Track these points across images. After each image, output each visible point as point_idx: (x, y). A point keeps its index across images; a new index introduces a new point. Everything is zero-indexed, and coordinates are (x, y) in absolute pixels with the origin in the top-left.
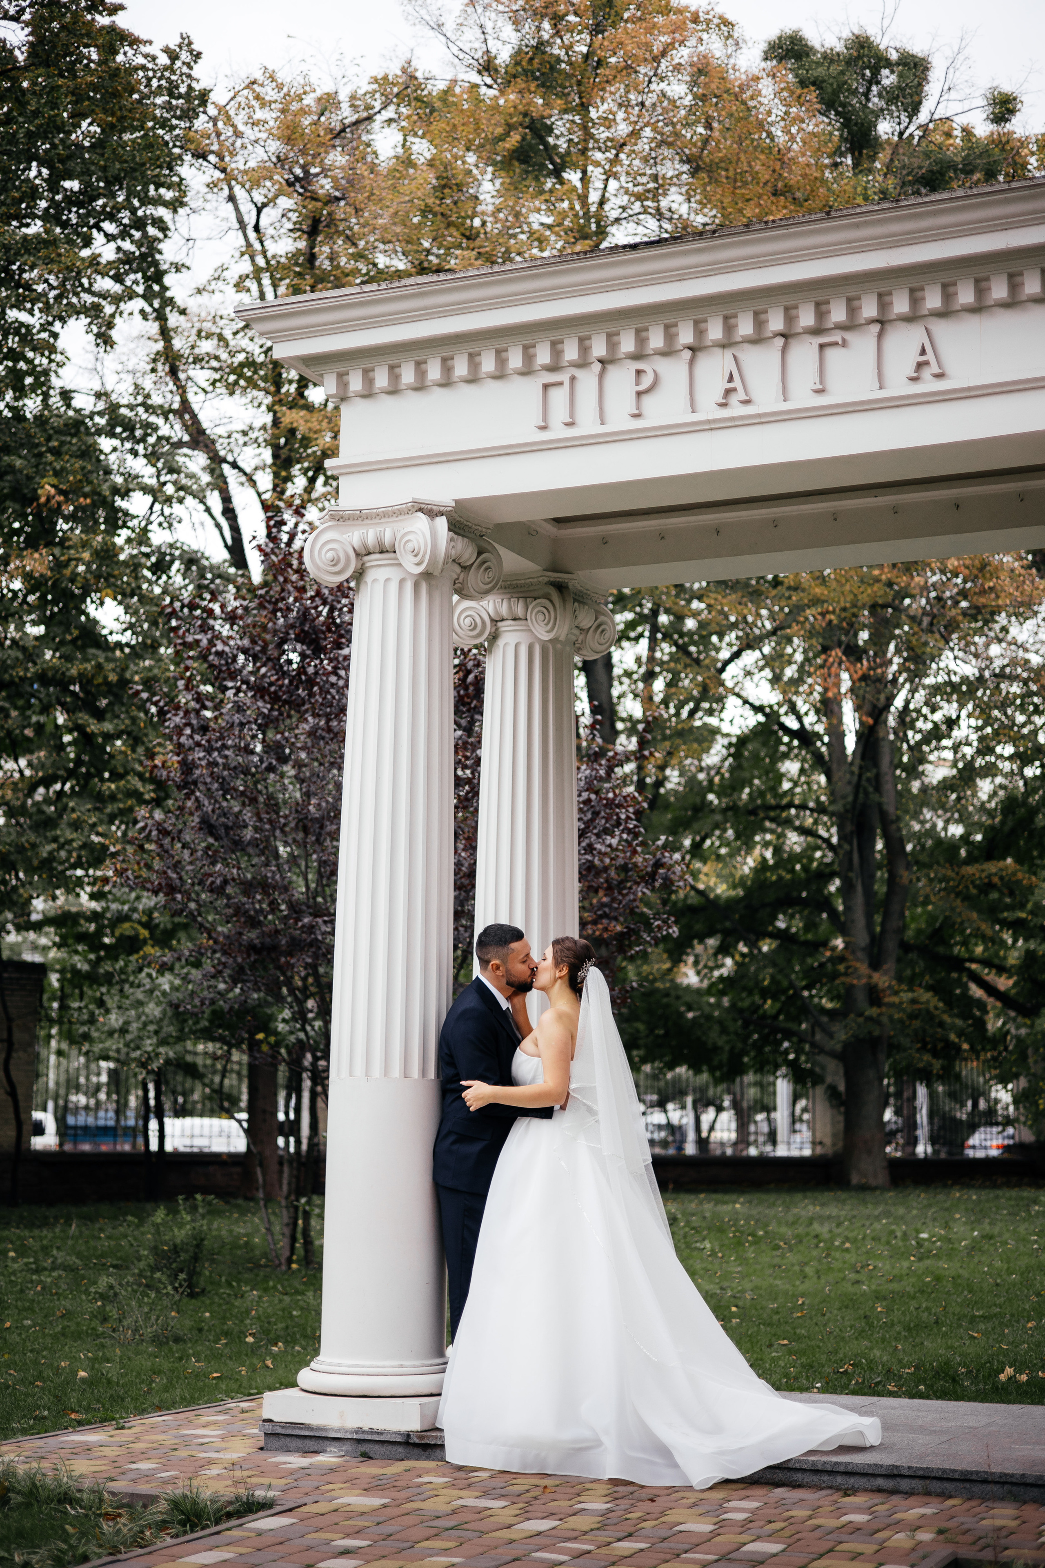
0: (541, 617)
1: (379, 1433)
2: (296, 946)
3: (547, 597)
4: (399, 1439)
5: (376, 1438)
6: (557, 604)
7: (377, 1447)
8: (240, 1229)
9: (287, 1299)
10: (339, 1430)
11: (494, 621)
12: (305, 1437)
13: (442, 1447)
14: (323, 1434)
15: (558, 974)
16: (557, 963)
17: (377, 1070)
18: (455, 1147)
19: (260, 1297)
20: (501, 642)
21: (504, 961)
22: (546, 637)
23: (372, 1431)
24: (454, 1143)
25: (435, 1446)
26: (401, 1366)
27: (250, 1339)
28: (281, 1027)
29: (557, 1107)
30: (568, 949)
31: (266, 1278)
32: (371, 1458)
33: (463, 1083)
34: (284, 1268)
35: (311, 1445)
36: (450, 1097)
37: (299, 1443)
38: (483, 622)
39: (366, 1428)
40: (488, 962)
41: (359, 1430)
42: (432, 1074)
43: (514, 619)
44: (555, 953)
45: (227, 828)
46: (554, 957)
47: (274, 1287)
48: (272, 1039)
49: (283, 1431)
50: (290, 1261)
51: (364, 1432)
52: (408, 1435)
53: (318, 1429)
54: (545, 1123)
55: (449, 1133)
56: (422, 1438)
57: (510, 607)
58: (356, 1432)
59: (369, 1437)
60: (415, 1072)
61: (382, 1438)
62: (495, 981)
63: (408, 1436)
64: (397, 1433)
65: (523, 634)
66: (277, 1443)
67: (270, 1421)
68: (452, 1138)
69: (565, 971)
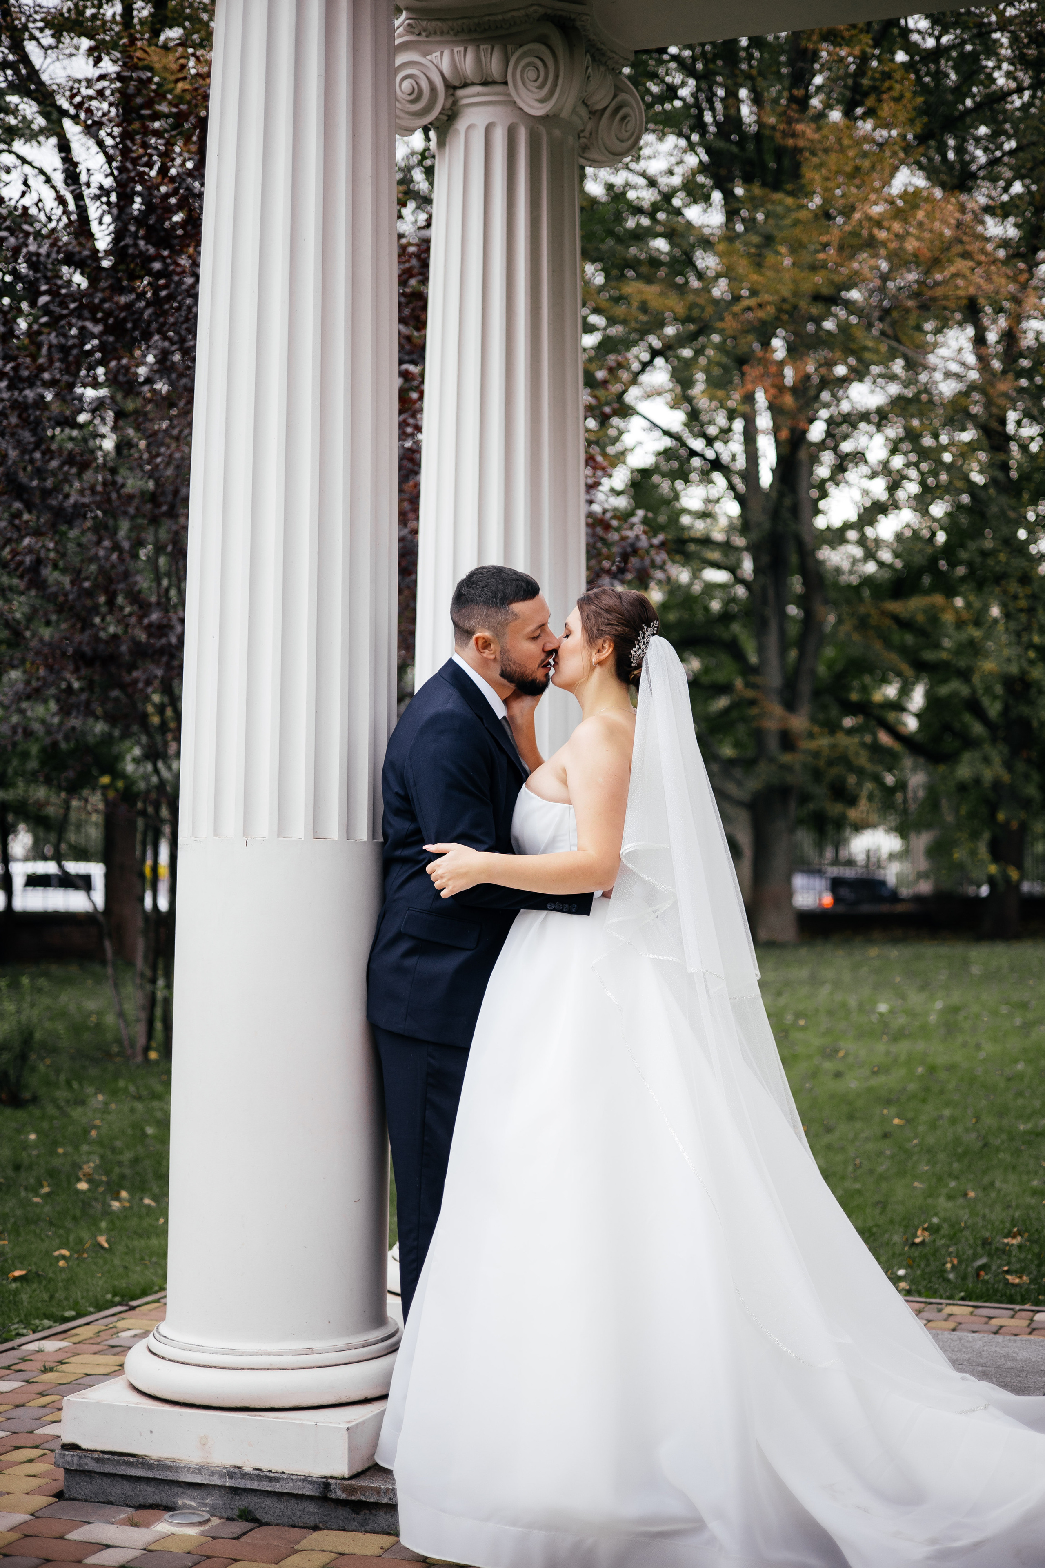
0: (531, 74)
1: (272, 1478)
2: (140, 652)
3: (543, 40)
4: (309, 1491)
5: (267, 1486)
6: (560, 51)
7: (269, 1502)
8: (91, 1005)
9: (139, 1106)
10: (199, 1470)
11: (451, 88)
12: (138, 1479)
13: (392, 1508)
14: (171, 1476)
15: (595, 658)
16: (592, 637)
17: (264, 824)
18: (410, 962)
19: (106, 1104)
20: (461, 125)
21: (498, 634)
22: (538, 110)
23: (259, 1475)
24: (407, 954)
25: (377, 1506)
26: (311, 1351)
27: (83, 1186)
28: (130, 768)
29: (598, 894)
30: (609, 610)
31: (116, 1076)
32: (260, 1523)
33: (429, 848)
34: (139, 1059)
35: (151, 1494)
36: (400, 873)
37: (127, 1488)
38: (433, 89)
39: (248, 1469)
40: (469, 633)
41: (236, 1472)
42: (363, 832)
43: (485, 83)
44: (585, 619)
45: (46, 493)
46: (585, 628)
47: (126, 1089)
48: (120, 784)
49: (98, 1468)
50: (147, 1049)
51: (244, 1476)
52: (325, 1484)
53: (162, 1466)
54: (577, 919)
55: (399, 937)
56: (352, 1490)
57: (478, 60)
58: (231, 1476)
59: (255, 1485)
60: (334, 828)
61: (278, 1487)
62: (482, 667)
63: (327, 1485)
64: (306, 1480)
65: (499, 109)
66: (86, 1488)
67: (74, 1447)
68: (404, 946)
69: (608, 651)
